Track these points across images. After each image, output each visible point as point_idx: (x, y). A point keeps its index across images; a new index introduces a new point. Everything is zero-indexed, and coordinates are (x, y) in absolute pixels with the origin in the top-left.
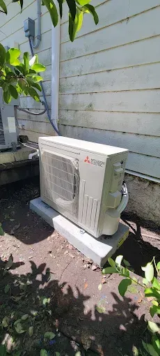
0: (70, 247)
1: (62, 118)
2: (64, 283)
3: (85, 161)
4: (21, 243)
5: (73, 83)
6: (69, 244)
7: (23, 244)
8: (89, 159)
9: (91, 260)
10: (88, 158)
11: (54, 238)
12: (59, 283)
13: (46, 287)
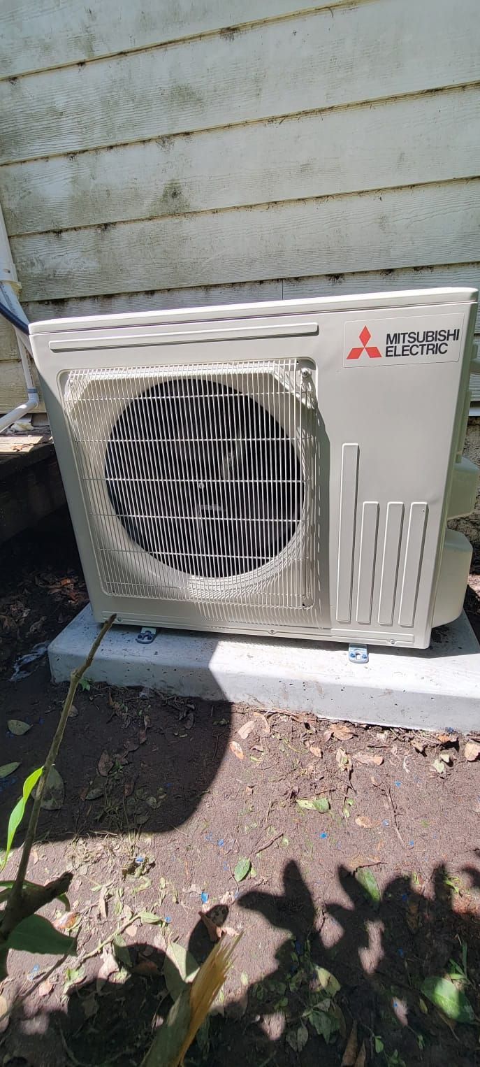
0: (342, 733)
1: (37, 270)
2: (440, 874)
3: (355, 354)
4: (148, 839)
5: (60, 103)
6: (328, 724)
7: (162, 839)
8: (378, 341)
9: (451, 732)
10: (365, 336)
11: (255, 738)
12: (423, 885)
13: (385, 943)
